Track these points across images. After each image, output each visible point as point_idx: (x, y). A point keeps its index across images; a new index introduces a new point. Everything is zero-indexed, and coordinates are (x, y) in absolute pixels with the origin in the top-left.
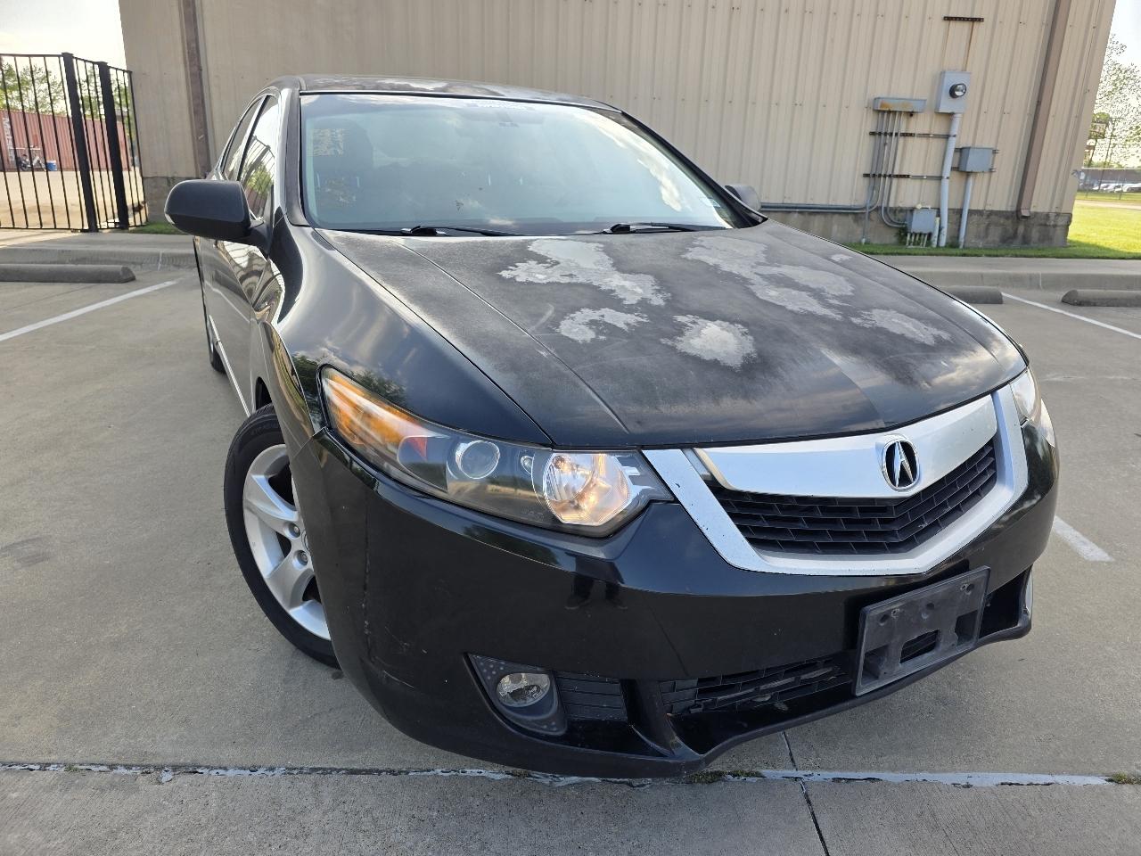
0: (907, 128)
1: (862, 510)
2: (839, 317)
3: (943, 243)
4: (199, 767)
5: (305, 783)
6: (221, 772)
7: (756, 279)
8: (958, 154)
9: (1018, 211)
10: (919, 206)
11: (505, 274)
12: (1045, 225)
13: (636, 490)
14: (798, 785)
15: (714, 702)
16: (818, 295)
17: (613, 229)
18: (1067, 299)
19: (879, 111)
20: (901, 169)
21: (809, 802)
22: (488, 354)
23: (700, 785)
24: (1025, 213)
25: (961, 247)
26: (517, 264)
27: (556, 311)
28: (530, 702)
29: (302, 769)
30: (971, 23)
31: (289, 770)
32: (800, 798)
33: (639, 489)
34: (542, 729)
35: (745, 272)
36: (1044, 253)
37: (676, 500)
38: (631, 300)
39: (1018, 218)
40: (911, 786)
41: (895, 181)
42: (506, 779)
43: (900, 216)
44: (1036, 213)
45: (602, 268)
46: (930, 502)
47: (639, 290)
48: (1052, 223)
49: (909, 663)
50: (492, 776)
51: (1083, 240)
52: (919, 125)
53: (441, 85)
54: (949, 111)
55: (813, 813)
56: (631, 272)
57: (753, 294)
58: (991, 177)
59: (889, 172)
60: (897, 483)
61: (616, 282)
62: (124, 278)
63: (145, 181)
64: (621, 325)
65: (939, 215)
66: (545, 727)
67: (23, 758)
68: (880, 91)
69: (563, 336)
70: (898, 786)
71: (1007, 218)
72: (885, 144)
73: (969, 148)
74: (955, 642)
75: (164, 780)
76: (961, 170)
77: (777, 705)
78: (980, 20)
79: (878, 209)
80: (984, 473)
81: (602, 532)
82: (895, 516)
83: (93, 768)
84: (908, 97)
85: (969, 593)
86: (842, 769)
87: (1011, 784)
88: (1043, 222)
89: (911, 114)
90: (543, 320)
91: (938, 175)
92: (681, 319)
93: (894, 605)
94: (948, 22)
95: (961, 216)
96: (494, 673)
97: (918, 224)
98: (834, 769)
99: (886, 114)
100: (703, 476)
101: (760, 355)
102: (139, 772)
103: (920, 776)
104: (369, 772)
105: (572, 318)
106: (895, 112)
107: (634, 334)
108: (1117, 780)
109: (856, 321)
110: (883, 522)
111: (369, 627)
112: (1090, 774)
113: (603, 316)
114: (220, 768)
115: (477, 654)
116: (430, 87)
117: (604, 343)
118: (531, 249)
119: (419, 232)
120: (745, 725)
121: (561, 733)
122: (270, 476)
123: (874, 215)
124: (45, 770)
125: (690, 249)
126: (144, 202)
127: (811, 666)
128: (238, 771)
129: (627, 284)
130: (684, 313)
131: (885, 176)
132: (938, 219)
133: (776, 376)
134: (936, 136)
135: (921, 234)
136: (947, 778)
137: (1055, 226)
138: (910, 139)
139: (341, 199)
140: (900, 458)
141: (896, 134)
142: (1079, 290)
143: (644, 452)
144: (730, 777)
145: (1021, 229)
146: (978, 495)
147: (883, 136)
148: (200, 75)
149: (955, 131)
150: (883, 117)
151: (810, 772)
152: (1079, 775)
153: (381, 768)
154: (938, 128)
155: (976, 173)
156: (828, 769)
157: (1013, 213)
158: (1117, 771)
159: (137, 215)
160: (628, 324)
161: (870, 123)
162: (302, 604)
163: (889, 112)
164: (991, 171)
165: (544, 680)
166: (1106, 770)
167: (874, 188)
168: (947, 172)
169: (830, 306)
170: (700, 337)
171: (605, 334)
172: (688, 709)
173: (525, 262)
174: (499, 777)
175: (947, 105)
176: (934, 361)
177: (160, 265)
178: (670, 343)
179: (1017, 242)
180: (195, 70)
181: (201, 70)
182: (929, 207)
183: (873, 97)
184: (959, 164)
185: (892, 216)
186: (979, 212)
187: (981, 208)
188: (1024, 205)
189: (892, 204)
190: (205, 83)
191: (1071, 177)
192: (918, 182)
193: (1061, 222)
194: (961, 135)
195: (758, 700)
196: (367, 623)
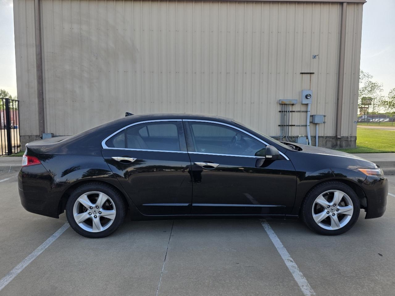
0: (292, 109)
8: (311, 117)
9: (336, 136)
10: (300, 136)
12: (347, 141)
19: (281, 104)
20: (291, 123)
24: (339, 137)
30: (310, 74)
39: (337, 139)
41: (290, 127)
43: (293, 139)
44: (343, 137)
48: (350, 140)
52: (295, 108)
54: (306, 103)
58: (324, 125)
59: (288, 124)
65: (307, 138)
68: (281, 98)
71: (333, 139)
72: (285, 115)
73: (315, 115)
76: (313, 123)
78: (313, 73)
79: (285, 137)
84: (291, 99)
88: (346, 139)
89: (293, 105)
91: (306, 125)
94: (302, 74)
95: (316, 139)
97: (300, 142)
99: (284, 105)
106: (287, 104)
123: (284, 139)
126: (20, 145)
131: (286, 126)
132: (307, 140)
134: (303, 112)
137: (351, 141)
138: (294, 113)
141: (288, 111)
145: (339, 142)
147: (284, 112)
148: (43, 101)
149: (309, 110)
154: (303, 109)
155: (319, 124)
157: (334, 137)
159: (16, 149)
161: (279, 108)
163: (285, 104)
164: (324, 123)
167: (282, 130)
168: (308, 124)
175: (305, 101)
179: (337, 148)
180: (41, 99)
181: (43, 99)
182: (304, 136)
183: (278, 99)
184: (313, 120)
185: (291, 140)
186: (322, 137)
187: (323, 135)
188: (338, 134)
189: (290, 135)
190: (44, 103)
191: (354, 124)
192: (298, 127)
193: (353, 139)
194: (312, 111)
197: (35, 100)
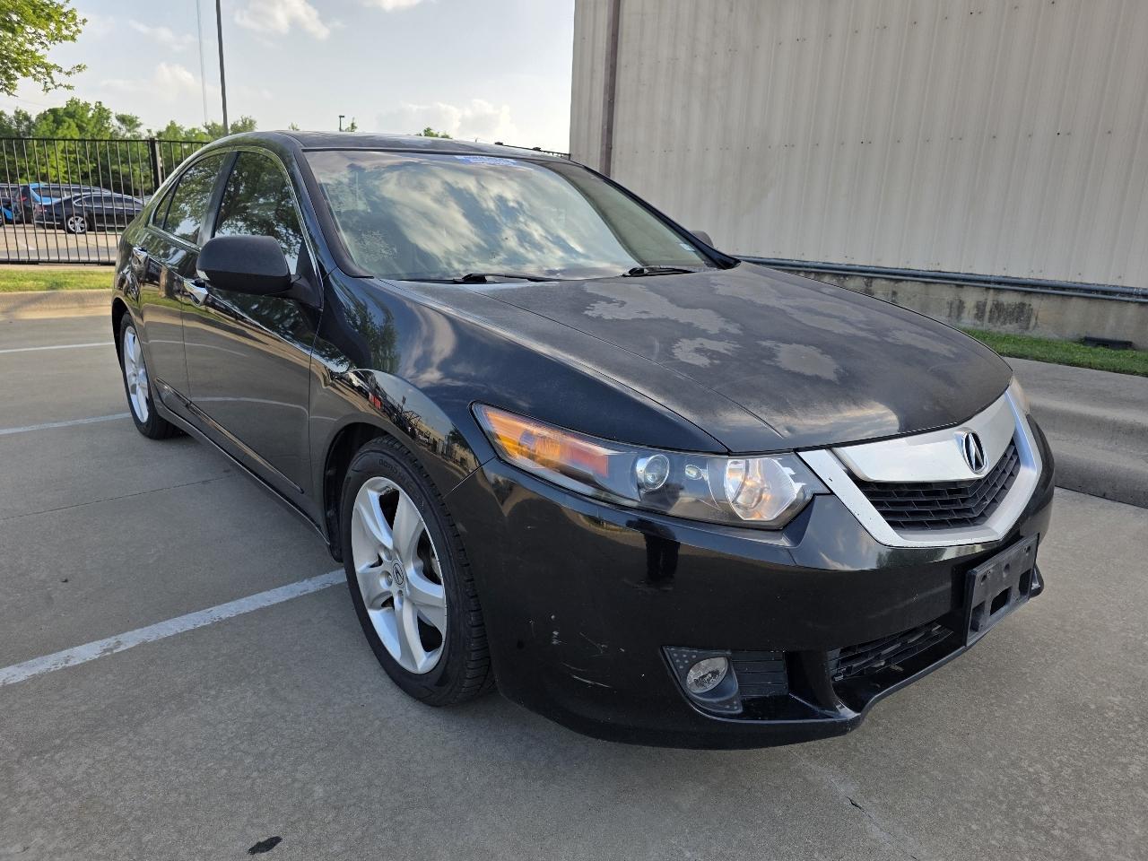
1: (951, 492)
2: (874, 338)
7: (789, 310)
11: (589, 313)
13: (797, 487)
15: (849, 670)
16: (844, 320)
17: (630, 272)
26: (592, 305)
27: (660, 342)
28: (710, 687)
33: (800, 485)
34: (727, 709)
35: (776, 304)
37: (832, 493)
38: (713, 330)
45: (665, 306)
49: (995, 615)
56: (693, 307)
57: (799, 322)
60: (974, 466)
61: (684, 316)
64: (722, 351)
66: (729, 706)
69: (684, 363)
74: (1019, 596)
77: (893, 667)
80: (1011, 459)
81: (775, 525)
82: (970, 496)
85: (1027, 554)
90: (657, 350)
92: (765, 343)
93: (989, 567)
96: (686, 662)
100: (845, 471)
101: (844, 368)
105: (679, 347)
107: (739, 357)
110: (964, 500)
111: (558, 637)
113: (702, 344)
115: (671, 646)
117: (719, 366)
118: (589, 291)
119: (472, 280)
120: (878, 686)
121: (740, 711)
125: (716, 287)
127: (914, 631)
130: (765, 339)
140: (973, 446)
143: (800, 453)
146: (1013, 475)
160: (728, 350)
165: (720, 664)
169: (862, 329)
171: (715, 359)
173: (595, 302)
178: (772, 364)
195: (876, 666)
196: (556, 633)
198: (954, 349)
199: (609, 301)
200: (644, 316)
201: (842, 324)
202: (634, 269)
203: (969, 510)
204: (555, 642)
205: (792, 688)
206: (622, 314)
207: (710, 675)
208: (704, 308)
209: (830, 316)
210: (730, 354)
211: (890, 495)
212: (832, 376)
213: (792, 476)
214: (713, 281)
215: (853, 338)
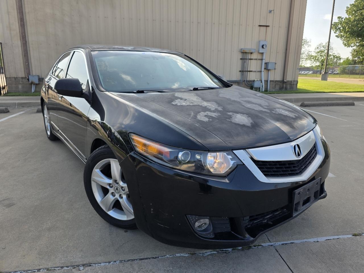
0: (251, 57)
1: (289, 164)
2: (269, 111)
3: (263, 90)
4: (91, 264)
5: (128, 264)
6: (99, 264)
7: (242, 102)
8: (265, 64)
9: (283, 80)
10: (256, 80)
11: (173, 103)
12: (291, 84)
14: (272, 247)
15: (253, 223)
16: (260, 105)
17: (193, 89)
18: (302, 105)
19: (242, 52)
20: (250, 69)
21: (277, 251)
22: (182, 126)
23: (245, 250)
24: (285, 81)
25: (268, 91)
26: (175, 100)
27: (194, 113)
28: (203, 228)
29: (124, 260)
30: (266, 27)
31: (121, 261)
32: (274, 250)
33: (233, 162)
34: (209, 236)
35: (238, 100)
36: (292, 92)
37: (244, 164)
38: (213, 109)
39: (283, 83)
40: (303, 243)
41: (248, 72)
42: (189, 256)
43: (251, 83)
44: (288, 81)
45: (199, 101)
46: (303, 161)
47: (213, 106)
48: (293, 83)
49: (304, 206)
50: (184, 255)
51: (301, 88)
52: (254, 56)
53: (132, 48)
54: (262, 52)
55: (279, 254)
56: (208, 101)
57: (244, 106)
58: (275, 71)
59: (247, 70)
60: (297, 155)
61: (205, 104)
62: (6, 111)
63: (6, 79)
64: (214, 116)
66: (209, 235)
67: (30, 268)
68: (243, 47)
69: (200, 120)
70: (299, 244)
71: (280, 83)
72: (245, 62)
73: (269, 63)
74: (314, 200)
75: (81, 269)
76: (267, 69)
77: (269, 223)
78: (268, 26)
79: (244, 81)
80: (314, 152)
81: (224, 175)
82: (296, 165)
83: (56, 268)
84: (250, 48)
85: (317, 185)
86: (283, 241)
87: (328, 240)
88: (290, 83)
89: (252, 53)
90: (192, 116)
91: (260, 70)
92: (229, 113)
93: (301, 190)
94: (259, 27)
95: (268, 82)
96: (194, 220)
97: (256, 85)
98: (281, 241)
99: (244, 53)
100: (249, 157)
101: (254, 122)
102: (72, 268)
103: (305, 240)
104: (147, 259)
105: (199, 115)
106: (247, 53)
107: (218, 118)
108: (355, 235)
109: (274, 112)
110: (294, 167)
111: (153, 211)
112: (348, 234)
113: (208, 114)
114: (98, 263)
115: (189, 215)
116: (130, 48)
117: (211, 121)
118: (176, 96)
119: (139, 92)
120: (263, 229)
121: (213, 237)
122: (101, 170)
123: (243, 83)
124: (40, 271)
125: (219, 94)
126: (6, 86)
127: (277, 210)
128: (105, 264)
129: (209, 104)
130: (230, 112)
132: (261, 83)
133: (261, 128)
134: (259, 59)
135: (257, 88)
136: (312, 240)
137: (294, 84)
138: (252, 60)
139: (112, 83)
140: (297, 149)
141: (248, 59)
142: (305, 102)
143: (233, 151)
144: (253, 247)
145: (284, 85)
146: (314, 158)
147: (244, 60)
148: (26, 44)
149: (264, 58)
150: (244, 54)
151: (275, 243)
152: (345, 235)
153: (149, 257)
154: (259, 57)
155: (271, 70)
156: (279, 241)
157: (282, 81)
158: (354, 233)
159: (4, 90)
160: (216, 116)
161: (240, 56)
162: (112, 210)
163: (245, 53)
164: (275, 69)
165: (207, 221)
166: (351, 233)
167: (242, 75)
168: (263, 70)
169: (265, 108)
170: (237, 118)
171: (210, 119)
172: (247, 226)
173: (177, 99)
174: (187, 255)
175: (261, 50)
176: (297, 122)
177: (16, 107)
178: (230, 120)
179: (284, 89)
180: (24, 42)
181: (26, 42)
182: (259, 80)
183: (240, 49)
184: (266, 67)
185: (248, 83)
186: (273, 81)
187: (273, 80)
188: (285, 79)
189: (248, 79)
190: (28, 46)
191: (297, 70)
192: (255, 73)
193: (295, 83)
194: (266, 59)
195: (264, 222)
196: (152, 209)
197: (18, 43)
198: (297, 115)
199: (181, 99)
200: (191, 104)
201: (259, 107)
202: (195, 88)
203: (296, 170)
204: (152, 212)
205: (232, 229)
206: (184, 104)
207: (204, 224)
208: (212, 101)
209: (256, 104)
210: (216, 117)
211: (266, 165)
212: (249, 125)
213: (230, 159)
214: (220, 92)
215: (261, 112)
